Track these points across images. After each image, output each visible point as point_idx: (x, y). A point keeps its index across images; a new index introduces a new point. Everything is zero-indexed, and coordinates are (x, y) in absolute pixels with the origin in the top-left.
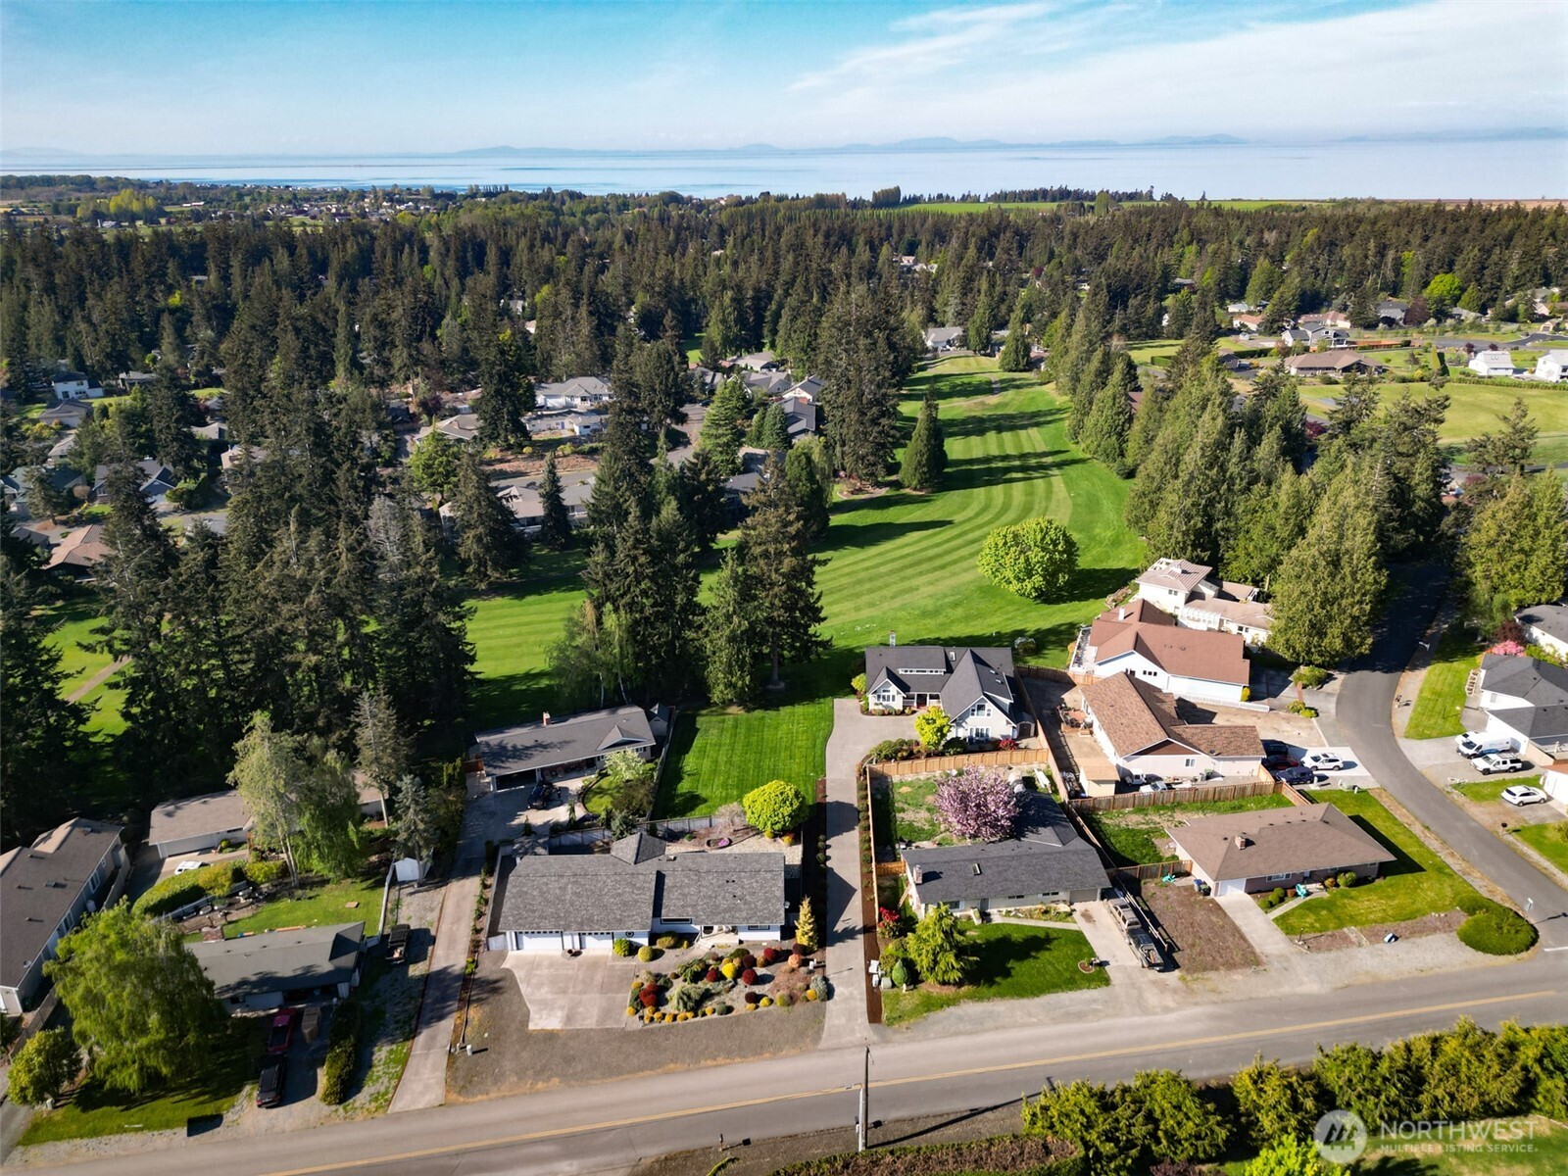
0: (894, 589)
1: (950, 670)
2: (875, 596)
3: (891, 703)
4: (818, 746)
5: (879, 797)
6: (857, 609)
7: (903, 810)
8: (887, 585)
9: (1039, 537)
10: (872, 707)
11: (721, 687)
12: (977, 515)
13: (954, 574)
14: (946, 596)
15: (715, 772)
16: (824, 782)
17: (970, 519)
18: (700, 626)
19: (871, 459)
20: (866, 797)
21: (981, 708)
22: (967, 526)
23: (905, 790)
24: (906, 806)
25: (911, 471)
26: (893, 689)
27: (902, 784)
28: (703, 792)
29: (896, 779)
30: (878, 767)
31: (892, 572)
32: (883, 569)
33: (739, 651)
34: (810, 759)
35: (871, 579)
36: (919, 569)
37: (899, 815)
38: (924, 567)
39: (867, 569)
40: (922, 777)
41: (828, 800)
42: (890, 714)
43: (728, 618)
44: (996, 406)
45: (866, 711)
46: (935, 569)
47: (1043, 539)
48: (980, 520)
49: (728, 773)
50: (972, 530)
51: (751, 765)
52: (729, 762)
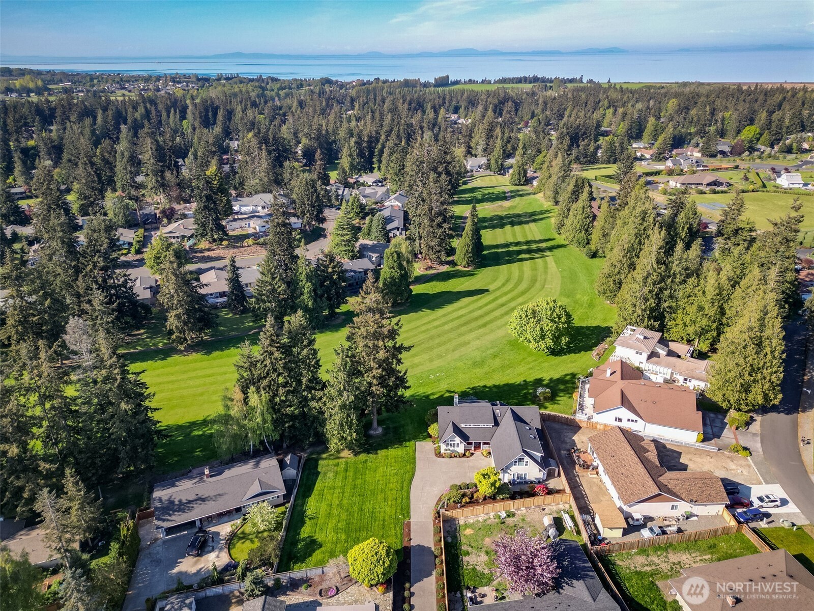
0: (455, 343)
1: (497, 424)
2: (442, 349)
3: (456, 449)
4: (405, 488)
5: (450, 540)
6: (431, 360)
7: (468, 553)
8: (450, 340)
10: (442, 451)
11: (336, 441)
12: (503, 285)
13: (492, 331)
14: (488, 349)
15: (329, 515)
16: (409, 524)
17: (499, 288)
18: (321, 398)
19: (438, 248)
20: (440, 541)
21: (521, 460)
22: (498, 293)
23: (468, 532)
24: (470, 549)
25: (462, 256)
26: (458, 440)
27: (467, 526)
28: (319, 537)
29: (462, 522)
30: (449, 513)
31: (452, 330)
32: (446, 327)
33: (348, 416)
34: (399, 501)
35: (439, 336)
36: (470, 326)
37: (466, 559)
38: (473, 325)
39: (436, 327)
40: (480, 519)
41: (413, 543)
42: (455, 457)
44: (509, 208)
45: (439, 455)
46: (480, 327)
48: (506, 289)
49: (339, 516)
50: (501, 296)
51: (355, 508)
52: (340, 505)
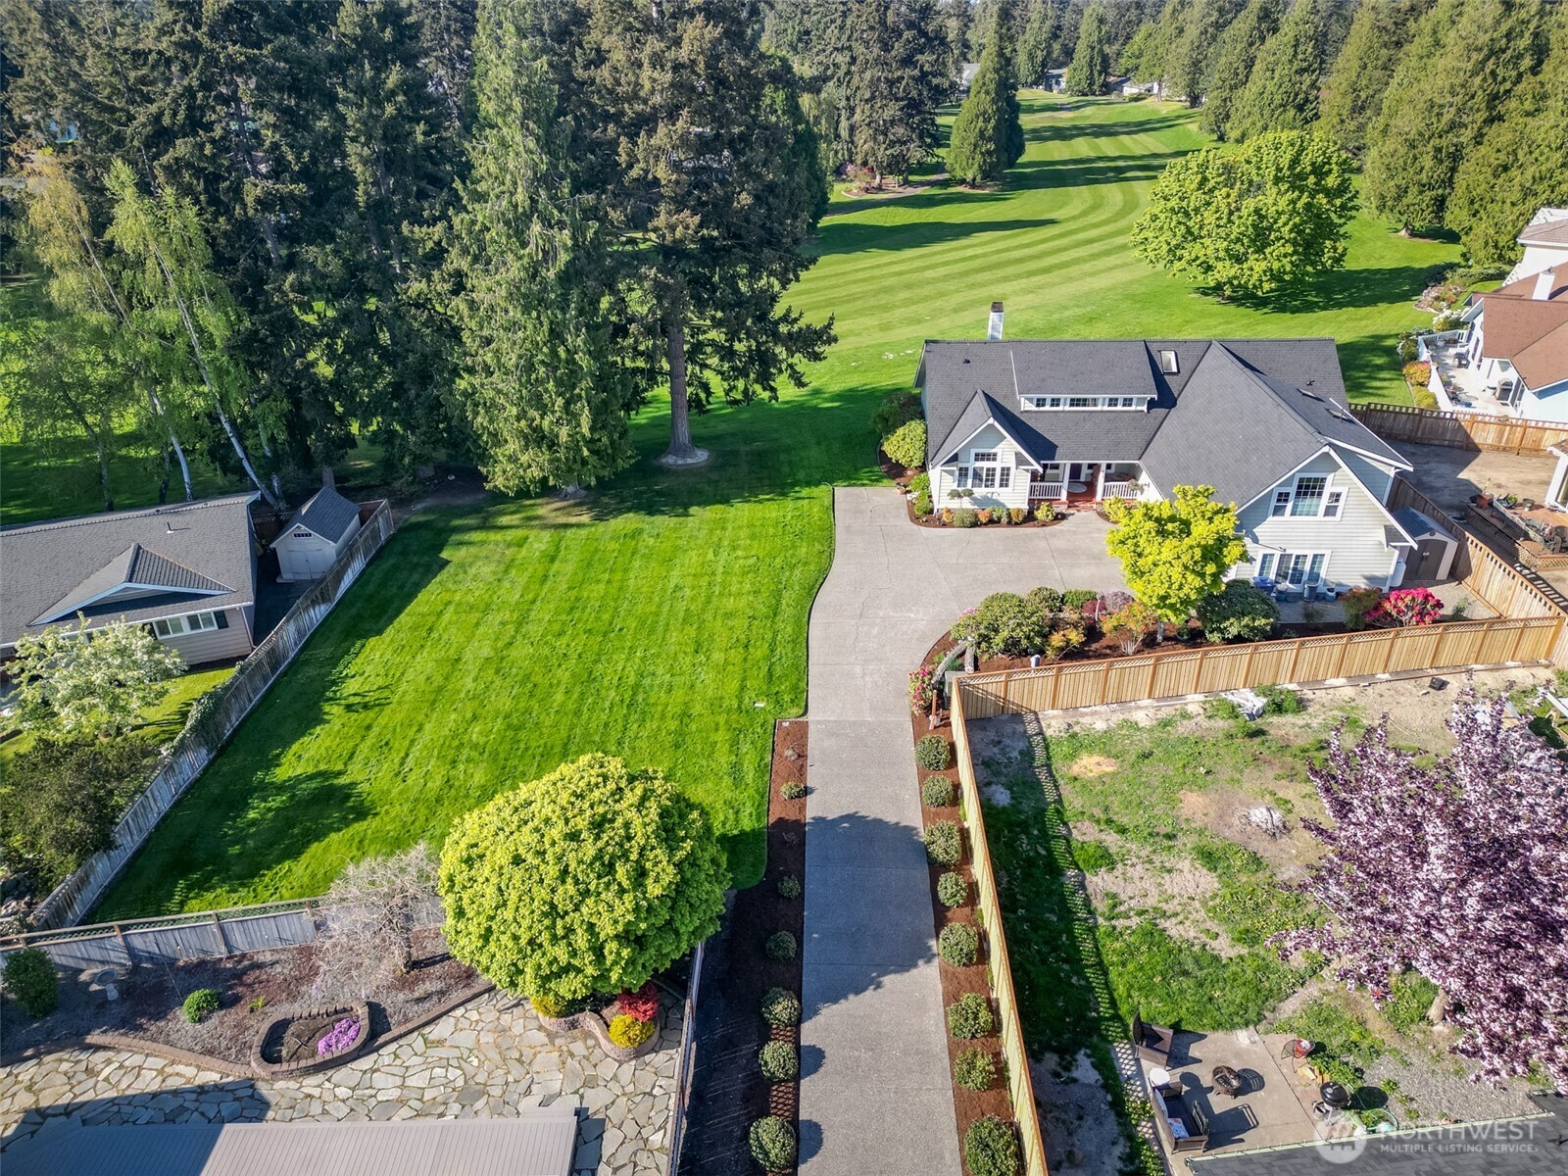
0: (955, 300)
1: (1165, 399)
2: (921, 309)
3: (998, 493)
4: (787, 610)
5: (1002, 797)
6: (885, 328)
7: (1106, 859)
8: (942, 295)
9: (1285, 162)
10: (942, 502)
11: (513, 446)
12: (1084, 214)
13: (1070, 279)
14: (1066, 308)
15: (436, 696)
16: (800, 733)
17: (1074, 218)
18: (437, 256)
19: (900, 131)
20: (955, 797)
21: (1309, 488)
22: (1072, 225)
23: (1090, 765)
24: (1112, 840)
25: (967, 150)
26: (1008, 450)
27: (1078, 743)
28: (363, 775)
29: (1054, 723)
30: (991, 684)
31: (947, 278)
32: (930, 274)
33: (556, 335)
34: (759, 652)
35: (909, 286)
36: (1000, 273)
37: (1099, 882)
38: (1010, 270)
39: (901, 273)
40: (1142, 718)
41: (814, 808)
42: (992, 522)
43: (517, 227)
45: (926, 516)
46: (1031, 274)
47: (1295, 161)
48: (1092, 219)
49: (480, 699)
50: (1083, 229)
51: (563, 675)
52: (498, 663)
